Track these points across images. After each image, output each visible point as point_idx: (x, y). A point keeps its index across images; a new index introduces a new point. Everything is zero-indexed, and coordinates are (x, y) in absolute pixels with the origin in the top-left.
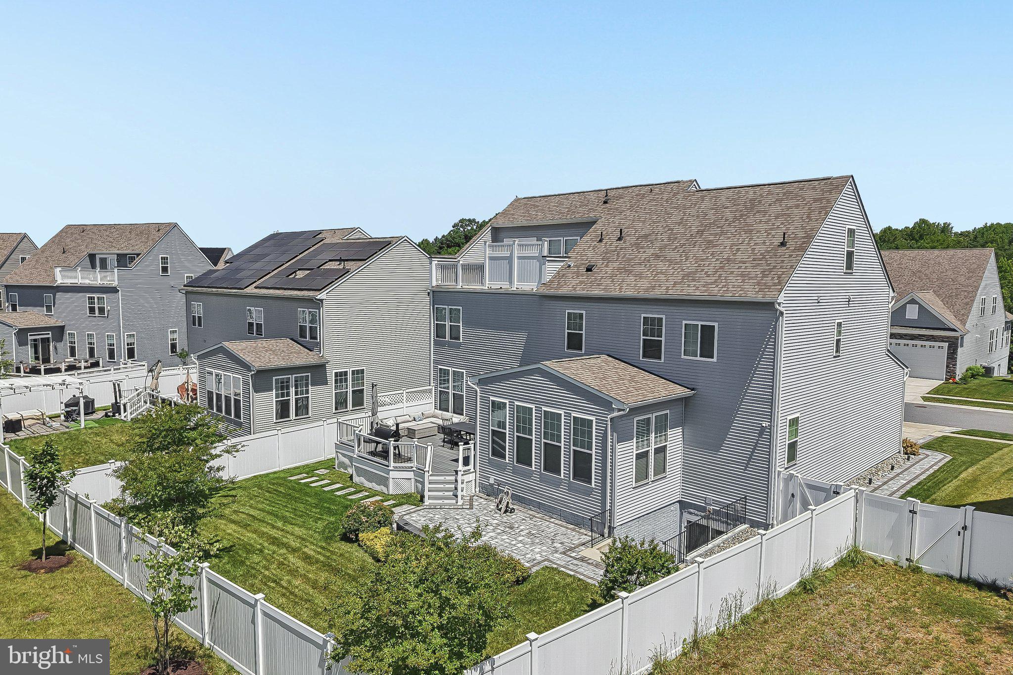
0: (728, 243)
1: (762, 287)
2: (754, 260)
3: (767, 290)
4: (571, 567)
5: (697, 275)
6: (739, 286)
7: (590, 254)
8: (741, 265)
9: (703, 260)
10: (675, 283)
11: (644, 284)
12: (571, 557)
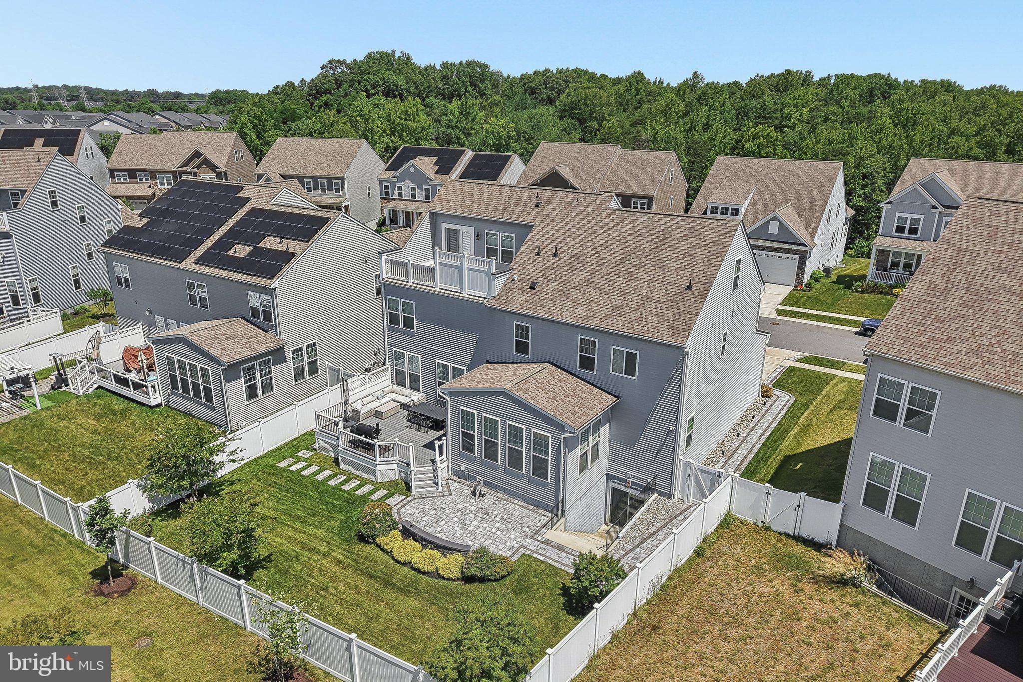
0: (646, 277)
1: (675, 331)
2: (667, 300)
3: (677, 335)
4: (541, 551)
5: (623, 310)
6: (656, 328)
7: (531, 268)
8: (657, 304)
9: (627, 293)
10: (606, 316)
11: (581, 311)
12: (538, 541)
